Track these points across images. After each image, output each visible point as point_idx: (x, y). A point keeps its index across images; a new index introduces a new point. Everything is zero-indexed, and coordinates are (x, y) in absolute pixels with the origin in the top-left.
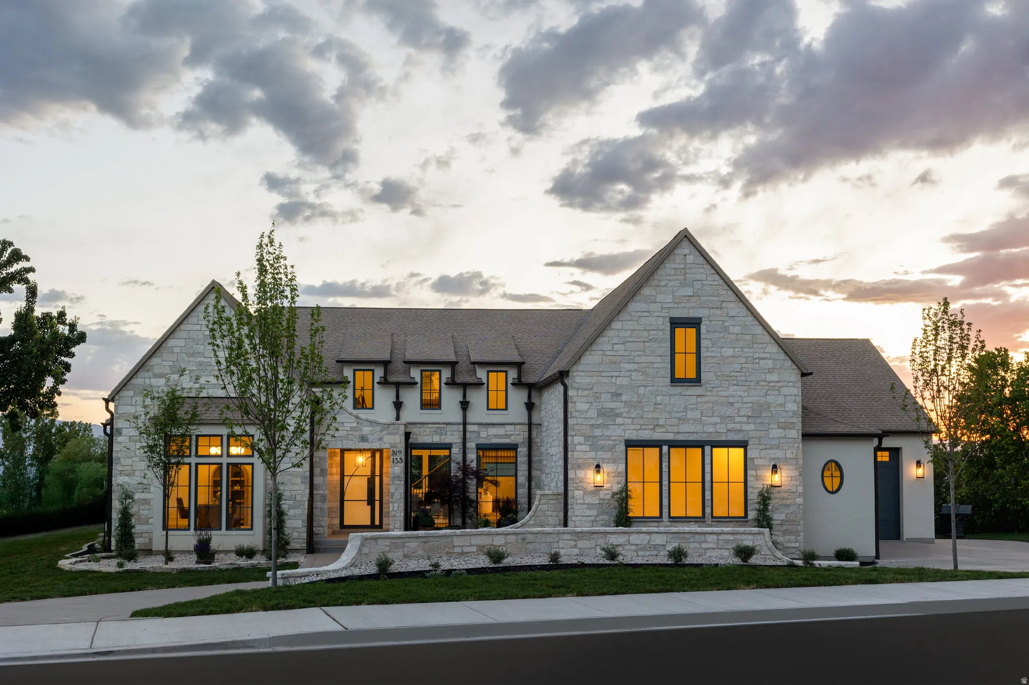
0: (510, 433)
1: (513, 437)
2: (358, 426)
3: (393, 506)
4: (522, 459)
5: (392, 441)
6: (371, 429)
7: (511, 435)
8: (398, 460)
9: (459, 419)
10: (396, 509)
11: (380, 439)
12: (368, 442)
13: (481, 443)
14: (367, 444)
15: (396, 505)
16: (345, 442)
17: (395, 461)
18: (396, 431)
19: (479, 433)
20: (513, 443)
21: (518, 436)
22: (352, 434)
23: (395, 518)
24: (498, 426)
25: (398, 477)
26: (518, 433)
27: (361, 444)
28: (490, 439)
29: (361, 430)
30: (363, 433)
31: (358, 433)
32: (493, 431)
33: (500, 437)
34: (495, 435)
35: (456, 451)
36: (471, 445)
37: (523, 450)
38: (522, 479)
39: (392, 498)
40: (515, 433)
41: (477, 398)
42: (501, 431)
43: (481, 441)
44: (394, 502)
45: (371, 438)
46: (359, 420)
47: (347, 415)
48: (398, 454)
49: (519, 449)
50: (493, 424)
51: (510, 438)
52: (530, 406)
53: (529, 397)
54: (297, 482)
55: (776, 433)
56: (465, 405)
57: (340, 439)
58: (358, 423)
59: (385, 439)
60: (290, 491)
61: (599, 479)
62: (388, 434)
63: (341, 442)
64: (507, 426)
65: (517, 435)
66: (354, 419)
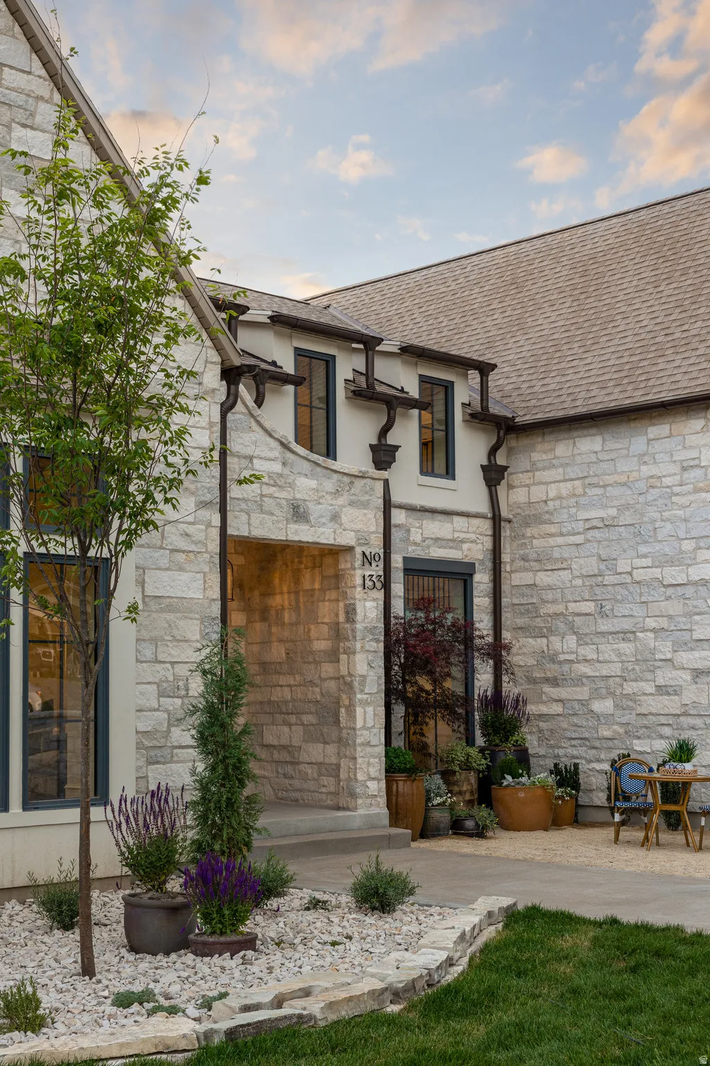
0: (462, 536)
1: (465, 546)
2: (286, 471)
3: (365, 713)
4: (481, 600)
5: (358, 526)
6: (313, 483)
7: (462, 541)
8: (374, 579)
10: (370, 723)
11: (335, 517)
12: (308, 521)
13: (413, 555)
14: (304, 527)
15: (370, 710)
16: (256, 518)
17: (369, 583)
18: (367, 497)
19: (408, 531)
20: (466, 560)
21: (476, 545)
22: (271, 496)
23: (368, 749)
24: (440, 517)
25: (371, 630)
26: (473, 536)
27: (293, 527)
28: (428, 547)
29: (292, 485)
30: (298, 496)
31: (283, 495)
32: (432, 528)
33: (444, 543)
34: (437, 539)
36: (397, 561)
37: (483, 581)
39: (362, 691)
40: (468, 536)
42: (445, 530)
43: (414, 552)
44: (367, 703)
45: (315, 510)
46: (289, 455)
47: (259, 435)
48: (374, 564)
49: (477, 577)
50: (433, 511)
51: (461, 549)
52: (493, 475)
53: (493, 452)
54: (189, 636)
56: (384, 456)
57: (244, 506)
58: (284, 464)
59: (344, 519)
60: (173, 663)
62: (351, 504)
63: (244, 517)
64: (456, 518)
65: (472, 542)
66: (277, 451)
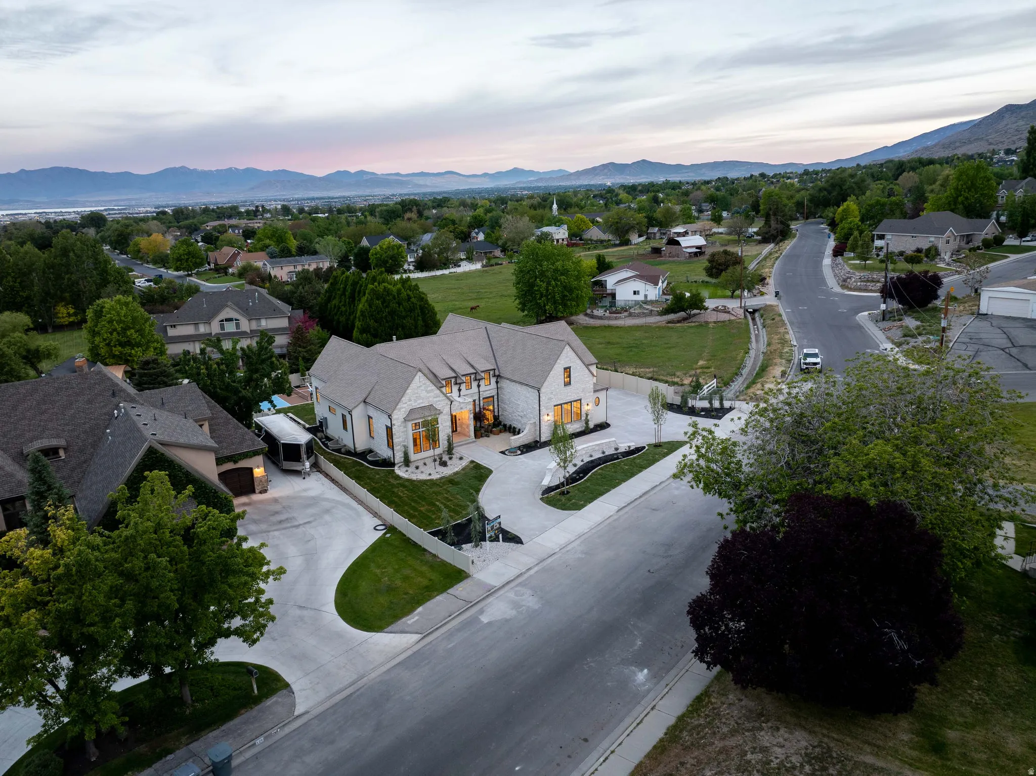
0: (492, 392)
4: (496, 400)
8: (472, 412)
9: (477, 391)
11: (466, 408)
14: (462, 410)
19: (483, 394)
20: (493, 395)
21: (494, 393)
23: (472, 432)
25: (470, 418)
26: (494, 391)
32: (487, 393)
33: (489, 394)
35: (477, 402)
36: (481, 399)
37: (496, 397)
38: (496, 406)
41: (482, 383)
42: (489, 392)
43: (484, 397)
44: (471, 427)
45: (463, 408)
50: (487, 390)
52: (497, 382)
53: (497, 379)
55: (588, 395)
56: (479, 386)
61: (549, 418)
62: (468, 405)
64: (491, 390)
